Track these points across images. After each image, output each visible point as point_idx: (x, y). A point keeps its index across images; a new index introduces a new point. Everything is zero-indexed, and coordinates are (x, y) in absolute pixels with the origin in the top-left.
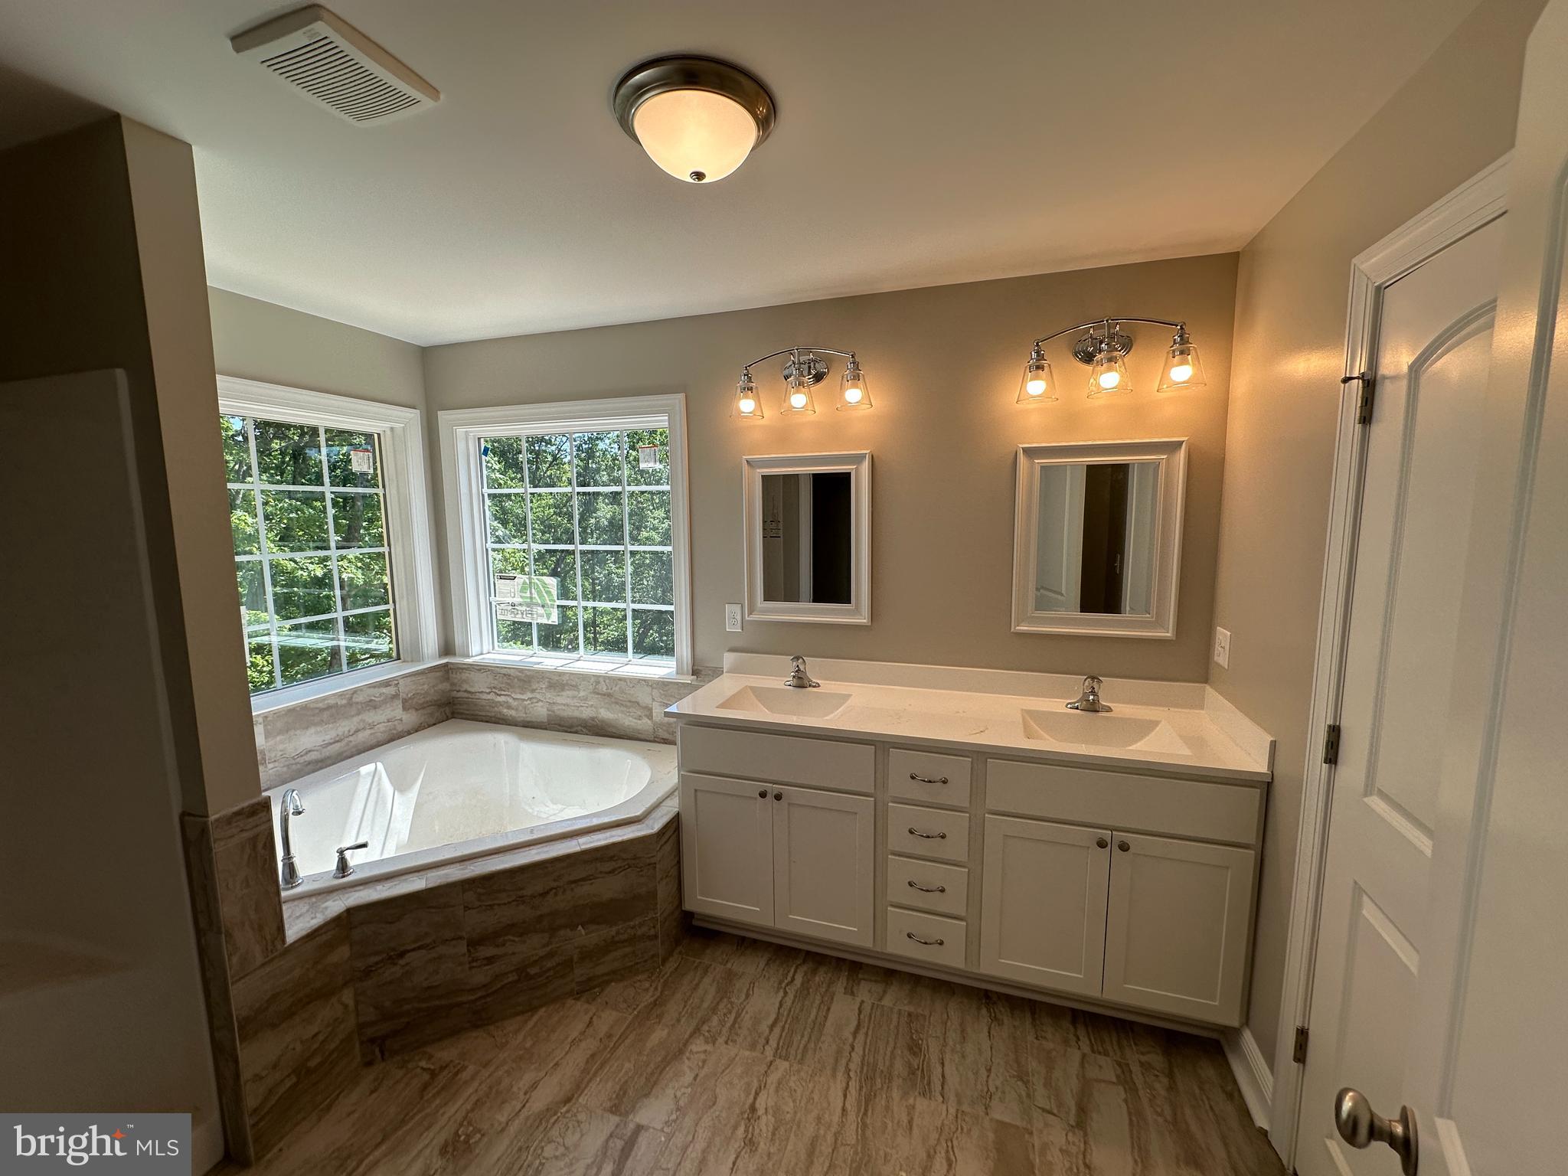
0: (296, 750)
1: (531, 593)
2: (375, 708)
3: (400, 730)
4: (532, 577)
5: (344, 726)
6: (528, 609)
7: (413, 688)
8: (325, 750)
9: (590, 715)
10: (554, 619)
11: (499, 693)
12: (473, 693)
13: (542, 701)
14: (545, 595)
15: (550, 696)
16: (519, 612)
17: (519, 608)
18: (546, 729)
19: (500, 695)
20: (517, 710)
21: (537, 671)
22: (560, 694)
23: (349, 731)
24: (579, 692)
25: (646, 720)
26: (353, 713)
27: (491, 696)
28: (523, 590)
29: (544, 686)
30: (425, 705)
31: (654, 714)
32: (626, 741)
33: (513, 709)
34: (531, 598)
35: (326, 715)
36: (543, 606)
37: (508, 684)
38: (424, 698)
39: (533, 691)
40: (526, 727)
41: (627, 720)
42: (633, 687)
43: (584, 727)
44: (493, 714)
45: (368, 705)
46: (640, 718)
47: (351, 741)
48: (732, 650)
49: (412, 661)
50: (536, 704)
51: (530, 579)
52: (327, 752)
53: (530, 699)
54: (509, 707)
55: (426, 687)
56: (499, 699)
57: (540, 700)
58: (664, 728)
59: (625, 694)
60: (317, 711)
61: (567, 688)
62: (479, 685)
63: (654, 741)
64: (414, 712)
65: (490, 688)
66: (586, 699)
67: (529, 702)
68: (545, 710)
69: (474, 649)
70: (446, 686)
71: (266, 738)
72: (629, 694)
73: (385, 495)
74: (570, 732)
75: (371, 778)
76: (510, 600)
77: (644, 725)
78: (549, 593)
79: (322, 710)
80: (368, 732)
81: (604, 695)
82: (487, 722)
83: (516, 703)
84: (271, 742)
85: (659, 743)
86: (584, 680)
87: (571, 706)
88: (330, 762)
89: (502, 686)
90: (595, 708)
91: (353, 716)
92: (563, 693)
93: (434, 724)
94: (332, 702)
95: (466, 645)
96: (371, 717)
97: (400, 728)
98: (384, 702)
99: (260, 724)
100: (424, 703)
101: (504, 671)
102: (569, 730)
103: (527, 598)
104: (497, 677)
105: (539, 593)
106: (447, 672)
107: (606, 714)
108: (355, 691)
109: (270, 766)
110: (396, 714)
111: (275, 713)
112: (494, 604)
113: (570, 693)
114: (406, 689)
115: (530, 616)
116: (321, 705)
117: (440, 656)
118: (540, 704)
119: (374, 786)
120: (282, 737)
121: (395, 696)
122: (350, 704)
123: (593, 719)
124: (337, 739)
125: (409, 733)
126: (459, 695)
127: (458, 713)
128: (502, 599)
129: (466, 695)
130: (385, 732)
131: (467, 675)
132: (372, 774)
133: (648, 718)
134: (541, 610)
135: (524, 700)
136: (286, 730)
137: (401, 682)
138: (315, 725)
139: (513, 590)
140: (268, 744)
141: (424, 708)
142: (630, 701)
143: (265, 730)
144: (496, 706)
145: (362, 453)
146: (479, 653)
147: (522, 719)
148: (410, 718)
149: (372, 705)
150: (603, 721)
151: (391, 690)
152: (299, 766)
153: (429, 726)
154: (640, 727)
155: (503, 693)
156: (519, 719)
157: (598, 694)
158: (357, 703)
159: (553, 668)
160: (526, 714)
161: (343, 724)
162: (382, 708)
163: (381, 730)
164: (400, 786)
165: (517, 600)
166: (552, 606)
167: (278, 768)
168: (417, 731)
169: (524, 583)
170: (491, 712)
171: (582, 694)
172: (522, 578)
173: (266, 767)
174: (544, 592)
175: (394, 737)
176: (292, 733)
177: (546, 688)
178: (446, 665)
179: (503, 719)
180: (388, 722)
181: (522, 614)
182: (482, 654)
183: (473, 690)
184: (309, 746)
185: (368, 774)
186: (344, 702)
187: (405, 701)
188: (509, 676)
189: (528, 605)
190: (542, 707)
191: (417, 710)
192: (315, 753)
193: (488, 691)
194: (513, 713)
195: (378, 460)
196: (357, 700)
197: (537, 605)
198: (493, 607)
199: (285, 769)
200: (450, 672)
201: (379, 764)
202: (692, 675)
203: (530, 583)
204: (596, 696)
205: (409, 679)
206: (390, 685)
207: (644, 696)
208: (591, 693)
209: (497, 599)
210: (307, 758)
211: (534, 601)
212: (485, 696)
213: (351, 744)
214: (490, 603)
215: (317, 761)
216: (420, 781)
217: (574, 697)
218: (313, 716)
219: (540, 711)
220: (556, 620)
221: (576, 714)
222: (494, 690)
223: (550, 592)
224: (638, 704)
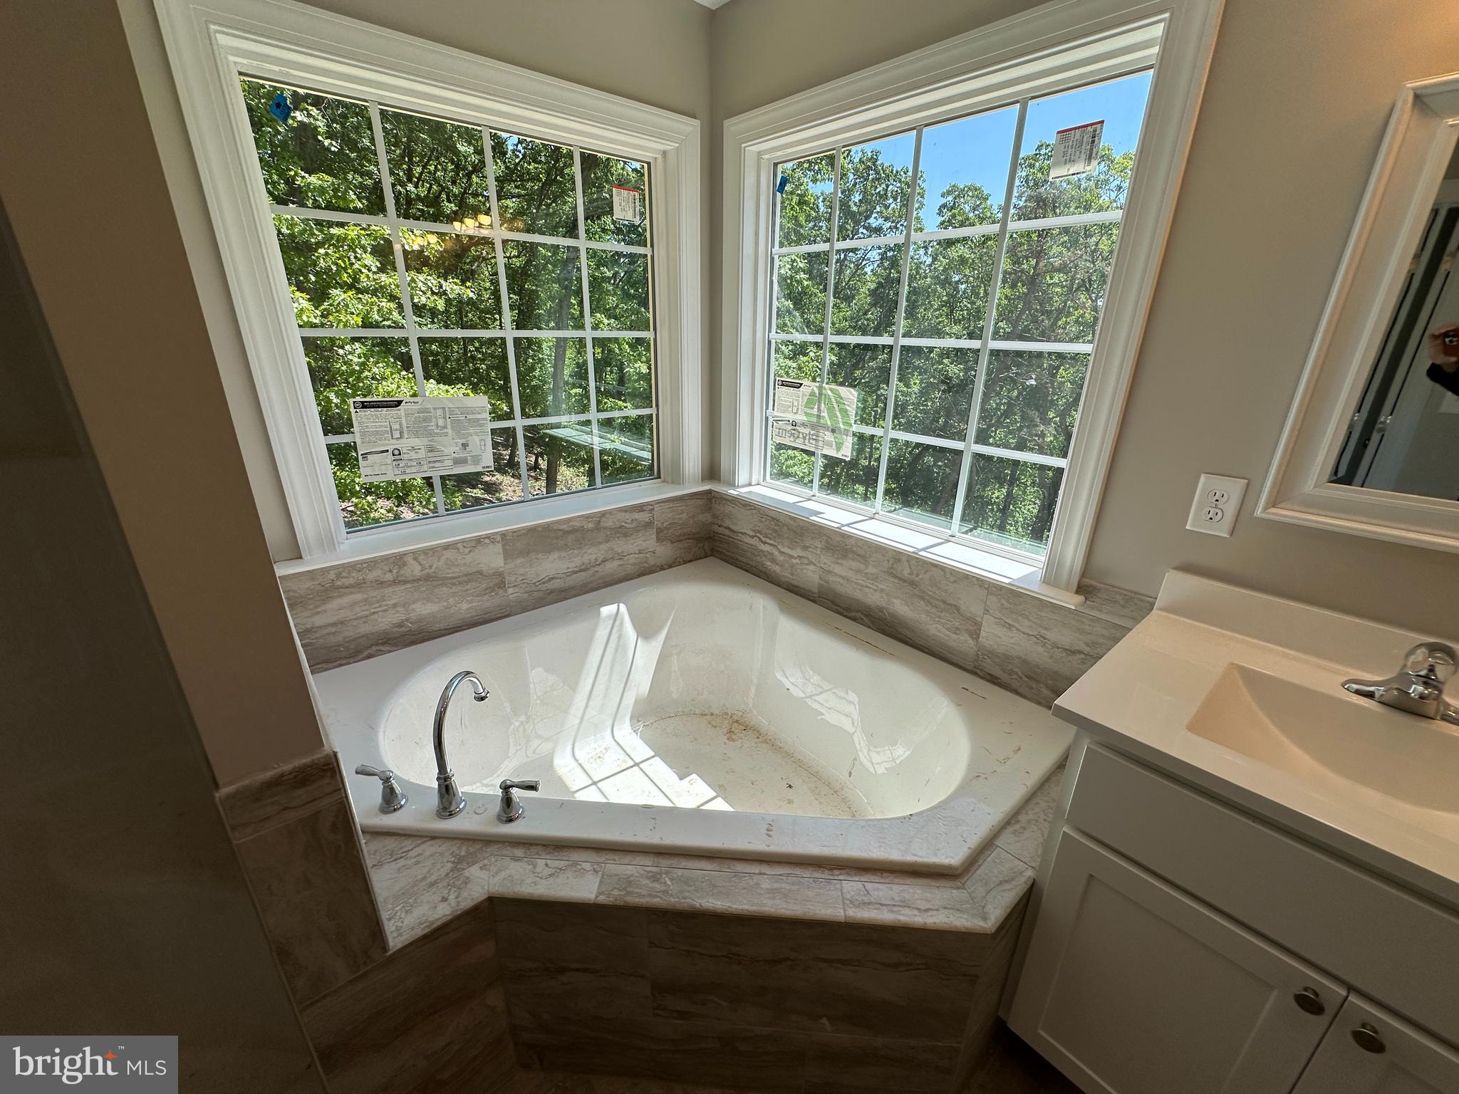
0: (538, 575)
1: (819, 410)
2: (626, 536)
3: (652, 563)
4: (824, 385)
5: (591, 554)
6: (812, 432)
7: (669, 516)
8: (569, 578)
9: (878, 603)
10: (846, 453)
11: (764, 539)
12: (735, 532)
13: (815, 565)
14: (838, 414)
15: (826, 560)
16: (801, 436)
17: (802, 429)
18: (814, 602)
19: (765, 543)
20: (782, 566)
21: (814, 525)
22: (840, 561)
23: (596, 560)
24: (867, 567)
25: (965, 637)
26: (600, 540)
27: (754, 542)
28: (809, 404)
29: (819, 546)
30: (681, 538)
31: (983, 634)
32: (926, 655)
33: (777, 564)
34: (819, 417)
35: (571, 538)
36: (833, 431)
37: (776, 531)
38: (681, 529)
39: (805, 548)
40: (790, 591)
41: (936, 628)
42: (955, 582)
43: (866, 616)
44: (754, 564)
45: (618, 532)
46: (957, 630)
47: (597, 572)
48: (1188, 568)
49: (672, 482)
50: (807, 567)
51: (820, 388)
52: (571, 581)
53: (800, 557)
54: (774, 561)
55: (684, 516)
56: (766, 548)
57: (812, 563)
58: (997, 660)
59: (939, 588)
60: (560, 533)
61: (850, 556)
62: (743, 525)
63: (975, 674)
64: (669, 544)
65: (754, 531)
66: (875, 578)
67: (797, 561)
68: (818, 577)
69: (742, 477)
70: (706, 517)
71: (505, 560)
72: (946, 591)
73: (652, 257)
74: (846, 617)
75: (611, 622)
76: (790, 417)
77: (961, 642)
78: (844, 412)
79: (566, 533)
80: (616, 563)
81: (905, 581)
82: (747, 571)
83: (782, 558)
84: (511, 565)
85: (982, 678)
86: (876, 552)
87: (853, 582)
88: (574, 592)
89: (768, 531)
90: (888, 595)
91: (601, 543)
92: (844, 562)
93: (690, 561)
94: (577, 524)
95: (733, 473)
96: (620, 545)
97: (652, 561)
98: (636, 529)
99: (498, 542)
100: (681, 535)
101: (772, 514)
102: (845, 613)
103: (811, 415)
104: (763, 520)
105: (831, 410)
106: (710, 500)
107: (901, 607)
108: (603, 514)
109: (510, 591)
110: (646, 545)
111: (514, 532)
112: (771, 420)
113: (855, 564)
114: (660, 516)
115: (814, 442)
116: (564, 527)
117: (703, 480)
118: (812, 567)
119: (614, 631)
120: (523, 560)
121: (649, 525)
122: (598, 528)
123: (881, 609)
124: (583, 567)
125: (662, 569)
126: (721, 530)
127: (717, 551)
128: (782, 415)
129: (727, 532)
130: (634, 564)
131: (730, 508)
132: (613, 618)
133: (971, 636)
134: (829, 437)
135: (792, 557)
136: (526, 553)
137: (657, 508)
138: (559, 549)
139: (796, 403)
140: (507, 566)
141: (680, 541)
142: (944, 602)
143: (503, 551)
144: (759, 555)
145: (626, 192)
146: (748, 483)
147: (787, 580)
148: (664, 551)
149: (622, 532)
150: (894, 616)
151: (643, 517)
152: (541, 594)
153: (685, 562)
154: (954, 644)
155: (768, 541)
156: (783, 579)
157: (896, 577)
158: (605, 528)
159: (836, 525)
160: (792, 574)
161: (590, 551)
162: (634, 537)
163: (631, 562)
164: (645, 632)
165: (801, 418)
166: (846, 433)
167: (518, 594)
168: (670, 566)
169: (812, 394)
170: (752, 560)
171: (871, 570)
172: (809, 386)
173: (506, 591)
174: (837, 409)
175: (645, 571)
176: (533, 556)
177: (822, 549)
178: (710, 492)
179: (765, 573)
180: (640, 553)
181: (804, 438)
182: (750, 485)
183: (735, 528)
184: (551, 573)
185: (609, 617)
186: (591, 525)
187: (659, 531)
188: (778, 521)
189: (813, 426)
190: (814, 572)
191: (672, 542)
192: (558, 581)
193: (752, 533)
194: (777, 568)
195: (646, 201)
196: (606, 525)
197: (825, 427)
198: (770, 424)
199: (526, 596)
200: (713, 500)
201: (622, 605)
202: (1077, 592)
203: (820, 394)
204: (892, 580)
205: (667, 505)
206: (643, 511)
207: (971, 604)
208: (884, 572)
209: (776, 413)
210: (550, 586)
211: (822, 421)
212: (747, 540)
213: (598, 575)
214: (767, 419)
215: (561, 591)
216: (666, 629)
217: (858, 571)
218: (557, 538)
219: (810, 576)
220: (849, 454)
221: (858, 595)
222: (758, 535)
223: (846, 411)
224: (958, 609)
